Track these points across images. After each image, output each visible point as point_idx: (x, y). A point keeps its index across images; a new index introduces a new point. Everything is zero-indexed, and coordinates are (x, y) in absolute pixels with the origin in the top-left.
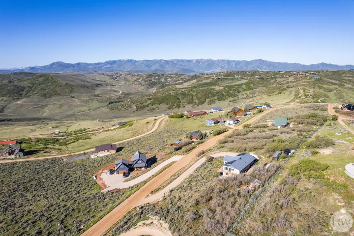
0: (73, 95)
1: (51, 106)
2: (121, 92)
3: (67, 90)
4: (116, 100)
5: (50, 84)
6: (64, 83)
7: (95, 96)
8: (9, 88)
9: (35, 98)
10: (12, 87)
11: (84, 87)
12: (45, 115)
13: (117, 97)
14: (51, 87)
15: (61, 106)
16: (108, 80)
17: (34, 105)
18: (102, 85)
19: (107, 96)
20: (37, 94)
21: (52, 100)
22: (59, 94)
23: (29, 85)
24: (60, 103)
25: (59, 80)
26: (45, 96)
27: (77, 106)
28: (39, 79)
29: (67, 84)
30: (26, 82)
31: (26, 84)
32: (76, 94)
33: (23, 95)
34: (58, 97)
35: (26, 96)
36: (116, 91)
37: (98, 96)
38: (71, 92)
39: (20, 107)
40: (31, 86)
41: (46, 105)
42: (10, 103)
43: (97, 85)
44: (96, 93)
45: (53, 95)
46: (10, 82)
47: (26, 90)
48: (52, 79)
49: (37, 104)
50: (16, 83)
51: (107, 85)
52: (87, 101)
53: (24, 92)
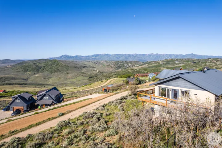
0: (68, 72)
1: (54, 78)
2: (98, 71)
3: (65, 69)
4: (94, 76)
5: (56, 65)
6: (64, 64)
7: (81, 73)
8: (33, 67)
9: (46, 73)
10: (35, 67)
11: (76, 67)
12: (49, 83)
13: (95, 74)
14: (56, 67)
15: (60, 78)
16: (91, 64)
17: (44, 77)
18: (87, 67)
19: (89, 73)
20: (48, 71)
21: (55, 75)
22: (60, 71)
23: (44, 65)
24: (60, 76)
25: (61, 63)
26: (51, 72)
27: (69, 79)
28: (50, 62)
29: (65, 65)
30: (43, 64)
31: (43, 65)
32: (70, 72)
33: (40, 71)
34: (59, 73)
35: (41, 72)
36: (94, 71)
37: (83, 73)
38: (67, 70)
39: (37, 78)
40: (45, 66)
41: (51, 78)
42: (31, 76)
43: (84, 67)
44: (82, 72)
45: (56, 72)
46: (34, 64)
47: (42, 68)
48: (57, 62)
49: (46, 77)
50: (37, 64)
51: (90, 67)
52: (76, 76)
53: (40, 70)
